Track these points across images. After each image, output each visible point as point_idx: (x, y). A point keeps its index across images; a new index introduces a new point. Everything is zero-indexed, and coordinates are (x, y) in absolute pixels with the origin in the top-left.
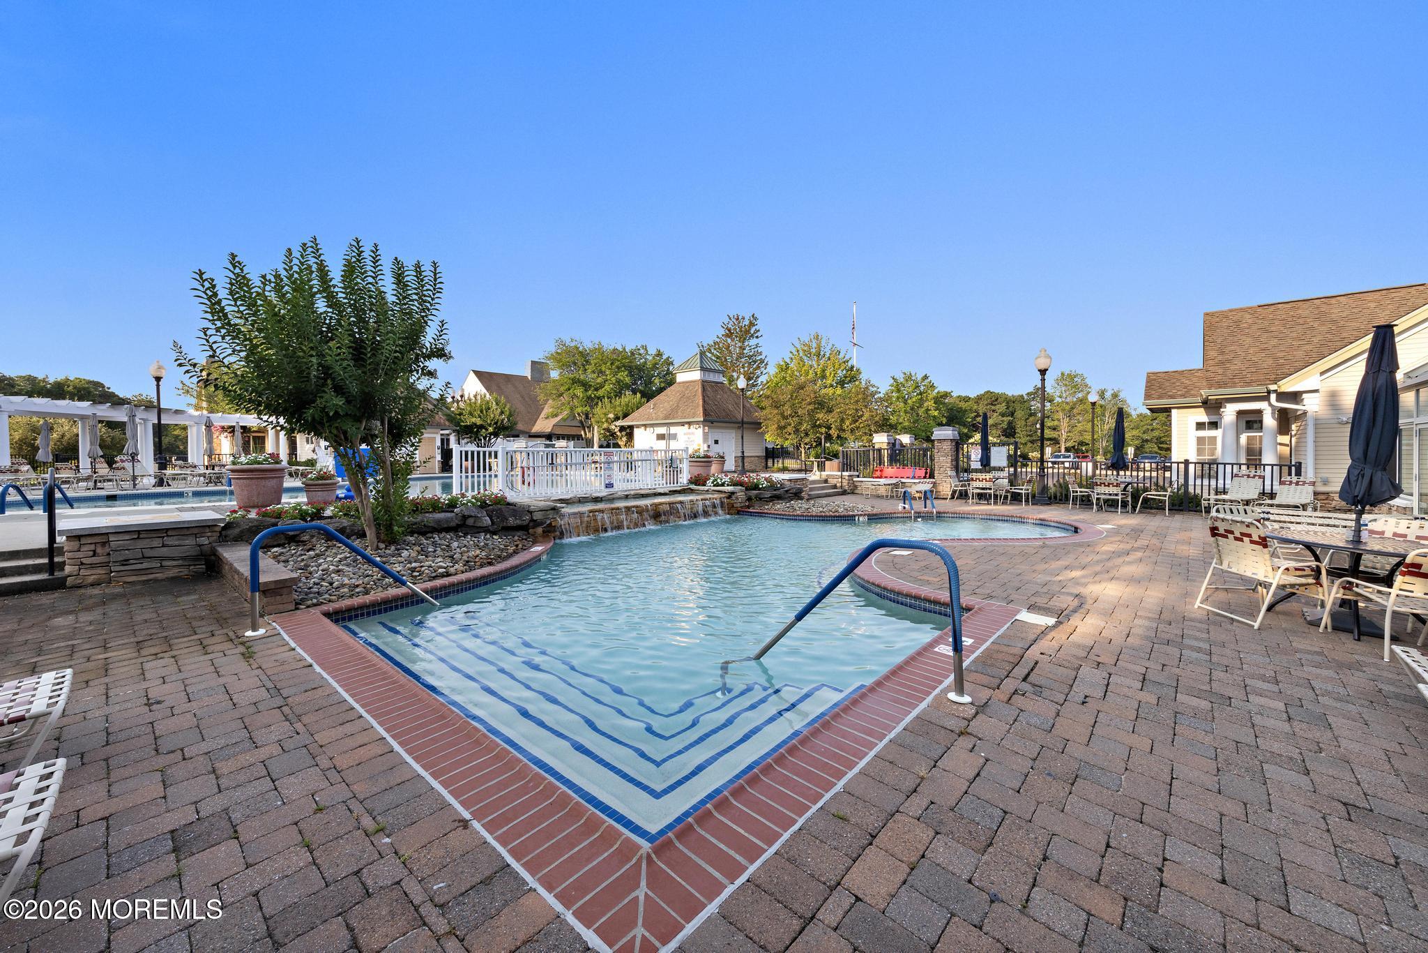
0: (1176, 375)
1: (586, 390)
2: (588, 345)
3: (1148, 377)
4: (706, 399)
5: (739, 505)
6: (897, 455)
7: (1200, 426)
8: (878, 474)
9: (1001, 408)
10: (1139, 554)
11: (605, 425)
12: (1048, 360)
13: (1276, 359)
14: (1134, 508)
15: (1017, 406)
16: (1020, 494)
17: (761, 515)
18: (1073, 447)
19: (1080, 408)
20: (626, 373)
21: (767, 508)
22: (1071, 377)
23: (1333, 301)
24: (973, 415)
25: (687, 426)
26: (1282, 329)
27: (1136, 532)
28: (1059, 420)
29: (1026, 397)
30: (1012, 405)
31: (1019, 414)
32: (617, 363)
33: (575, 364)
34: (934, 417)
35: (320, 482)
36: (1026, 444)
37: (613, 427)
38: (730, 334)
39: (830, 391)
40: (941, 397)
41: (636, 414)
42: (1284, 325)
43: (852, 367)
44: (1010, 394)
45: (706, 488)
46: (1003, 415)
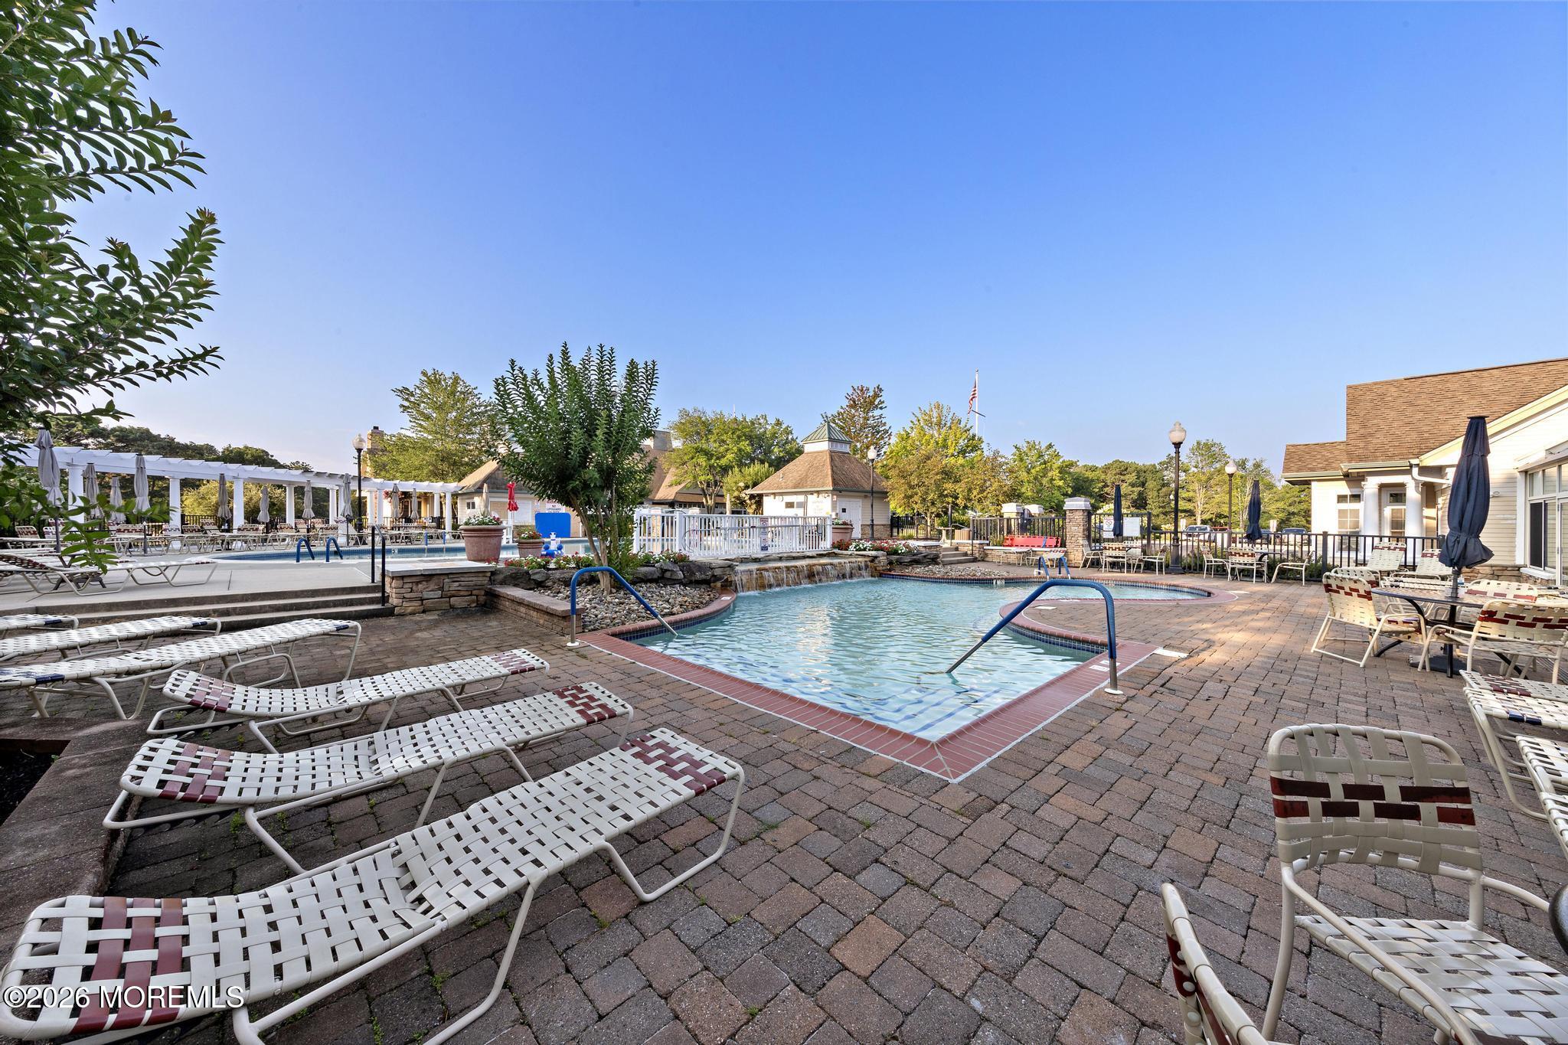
0: (1317, 448)
1: (709, 459)
2: (710, 415)
3: (1287, 449)
4: (835, 468)
5: (881, 568)
6: (1027, 524)
7: (1341, 498)
8: (1009, 542)
9: (1131, 478)
10: (1268, 614)
11: (736, 494)
12: (1183, 433)
13: (1421, 433)
14: (1270, 578)
15: (1149, 476)
16: (1153, 564)
17: (903, 577)
18: (1211, 520)
19: (1217, 478)
20: (747, 442)
21: (908, 571)
22: (1208, 447)
23: (1485, 374)
24: (1100, 485)
25: (816, 495)
26: (1429, 402)
27: (1269, 597)
28: (1194, 491)
29: (1158, 467)
30: (1142, 476)
31: (1150, 484)
32: (738, 433)
33: (698, 433)
34: (1059, 487)
35: (531, 541)
36: (1158, 515)
37: (744, 495)
38: (854, 405)
39: (952, 460)
40: (1067, 466)
41: (765, 483)
42: (1431, 399)
43: (974, 436)
44: (1141, 464)
45: (849, 553)
46: (1133, 485)
